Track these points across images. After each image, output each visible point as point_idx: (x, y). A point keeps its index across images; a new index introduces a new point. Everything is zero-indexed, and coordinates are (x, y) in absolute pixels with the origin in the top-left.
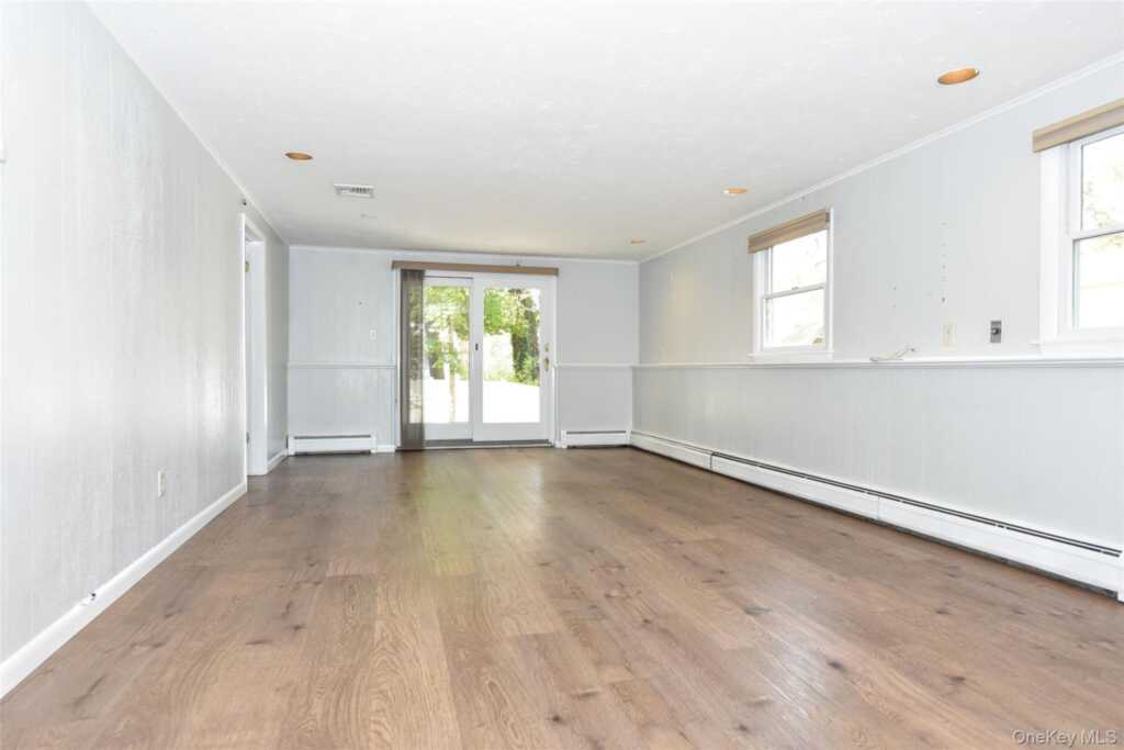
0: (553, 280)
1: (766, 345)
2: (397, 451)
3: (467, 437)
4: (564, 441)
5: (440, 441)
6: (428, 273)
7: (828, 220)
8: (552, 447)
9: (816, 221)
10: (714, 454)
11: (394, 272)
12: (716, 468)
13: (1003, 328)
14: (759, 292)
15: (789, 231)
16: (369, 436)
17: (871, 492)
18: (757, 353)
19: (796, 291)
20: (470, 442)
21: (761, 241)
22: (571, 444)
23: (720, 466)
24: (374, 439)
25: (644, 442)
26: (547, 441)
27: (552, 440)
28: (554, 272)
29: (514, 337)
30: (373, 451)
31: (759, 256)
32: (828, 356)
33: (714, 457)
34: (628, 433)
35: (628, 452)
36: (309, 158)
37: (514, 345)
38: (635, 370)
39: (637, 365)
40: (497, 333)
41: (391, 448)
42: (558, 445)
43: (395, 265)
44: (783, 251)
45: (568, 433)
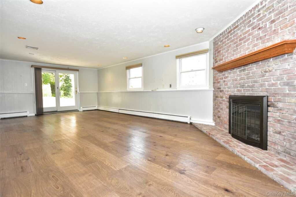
0: (77, 72)
1: (130, 88)
2: (35, 115)
3: (56, 110)
4: (81, 109)
5: (48, 112)
6: (42, 69)
7: (142, 65)
8: (79, 111)
9: (140, 65)
10: (119, 109)
11: (32, 68)
12: (120, 112)
13: (172, 85)
14: (128, 77)
15: (135, 67)
16: (27, 112)
17: (152, 113)
18: (128, 89)
19: (135, 78)
20: (57, 111)
21: (128, 68)
22: (83, 110)
23: (121, 112)
24: (28, 112)
25: (101, 108)
26: (77, 110)
27: (78, 109)
28: (78, 70)
29: (51, 85)
30: (28, 116)
31: (128, 71)
32: (142, 90)
33: (120, 110)
34: (97, 107)
35: (97, 111)
36: (25, 39)
37: (51, 87)
38: (97, 93)
39: (98, 92)
40: (47, 84)
41: (34, 115)
42: (80, 110)
43: (32, 66)
44: (132, 70)
45: (83, 108)
